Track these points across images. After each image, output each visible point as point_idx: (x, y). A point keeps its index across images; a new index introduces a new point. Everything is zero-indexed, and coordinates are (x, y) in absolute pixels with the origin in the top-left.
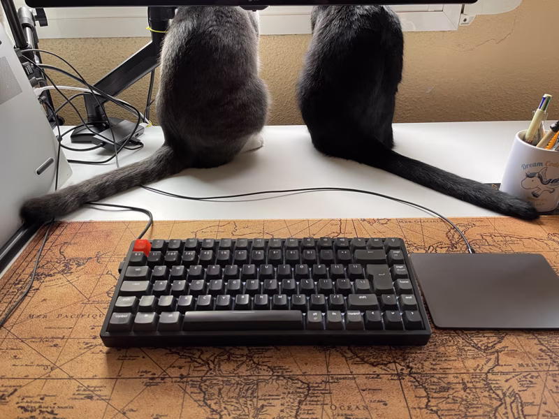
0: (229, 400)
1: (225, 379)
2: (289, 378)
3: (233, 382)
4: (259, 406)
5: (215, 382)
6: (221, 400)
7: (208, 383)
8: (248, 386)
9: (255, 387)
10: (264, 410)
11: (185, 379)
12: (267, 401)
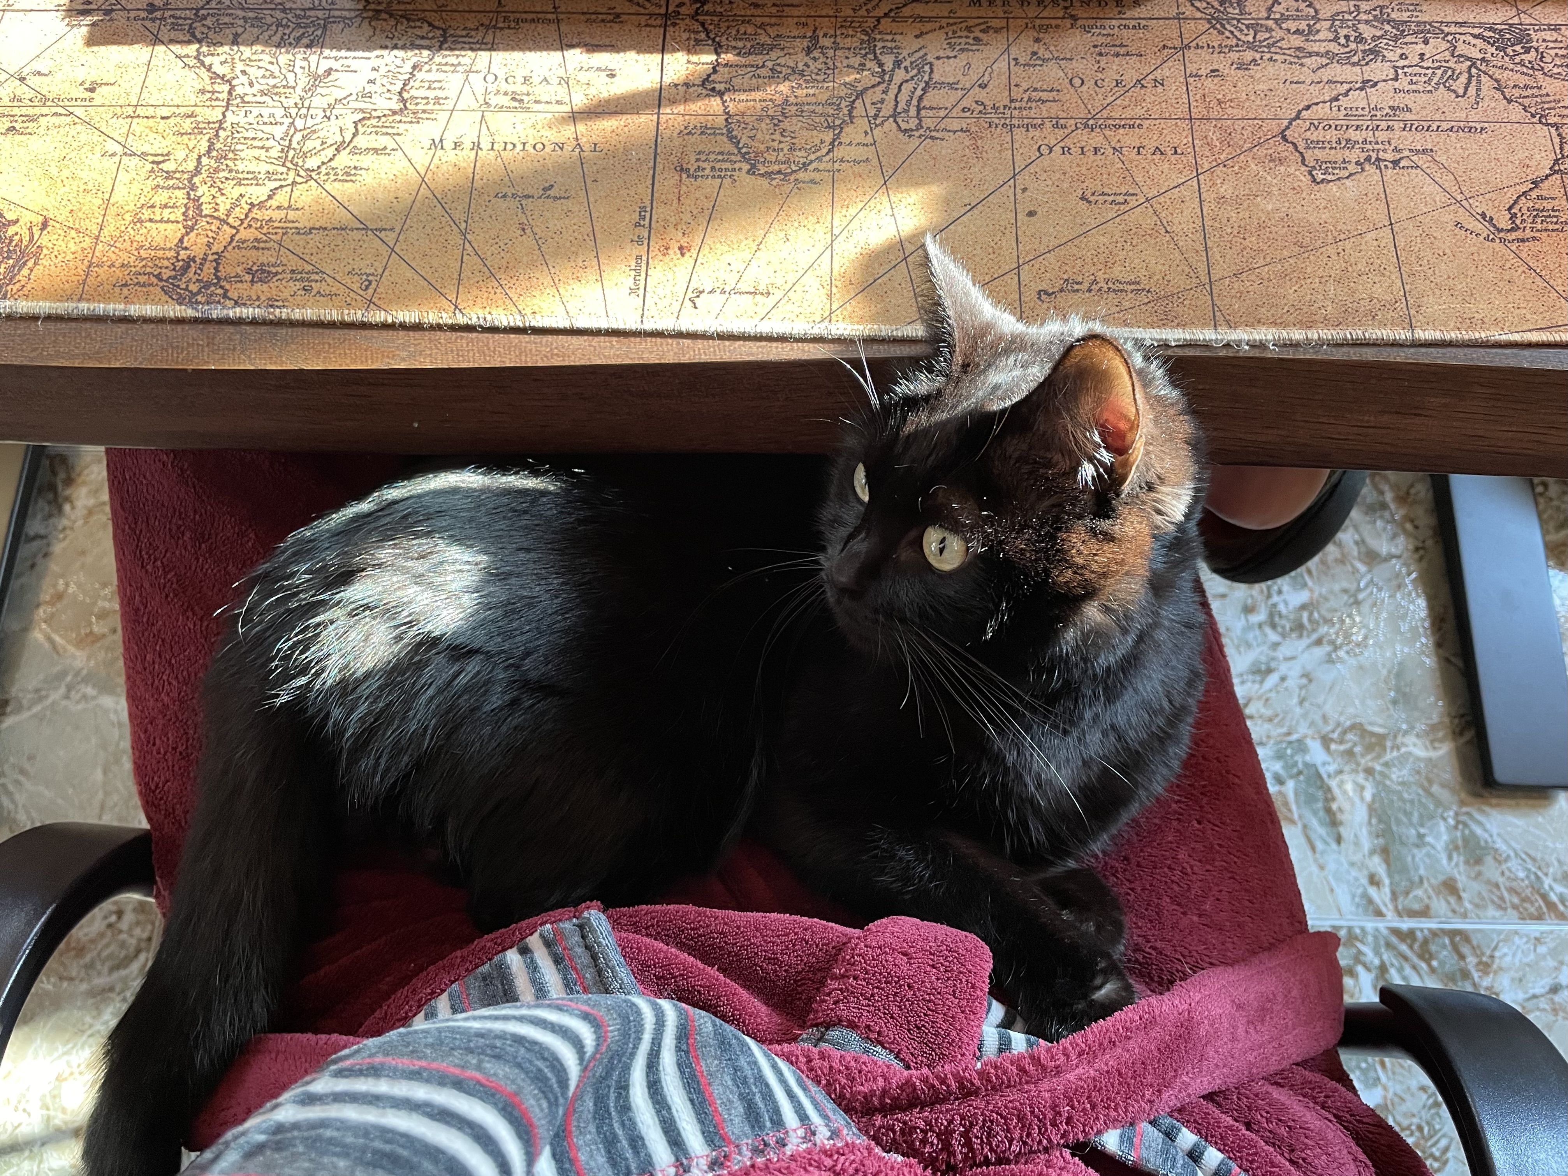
0: (254, 57)
1: (251, 14)
2: (401, 16)
3: (269, 20)
4: (320, 71)
5: (226, 20)
6: (237, 57)
7: (209, 22)
8: (302, 31)
9: (319, 32)
10: (330, 78)
11: (158, 14)
12: (341, 61)
